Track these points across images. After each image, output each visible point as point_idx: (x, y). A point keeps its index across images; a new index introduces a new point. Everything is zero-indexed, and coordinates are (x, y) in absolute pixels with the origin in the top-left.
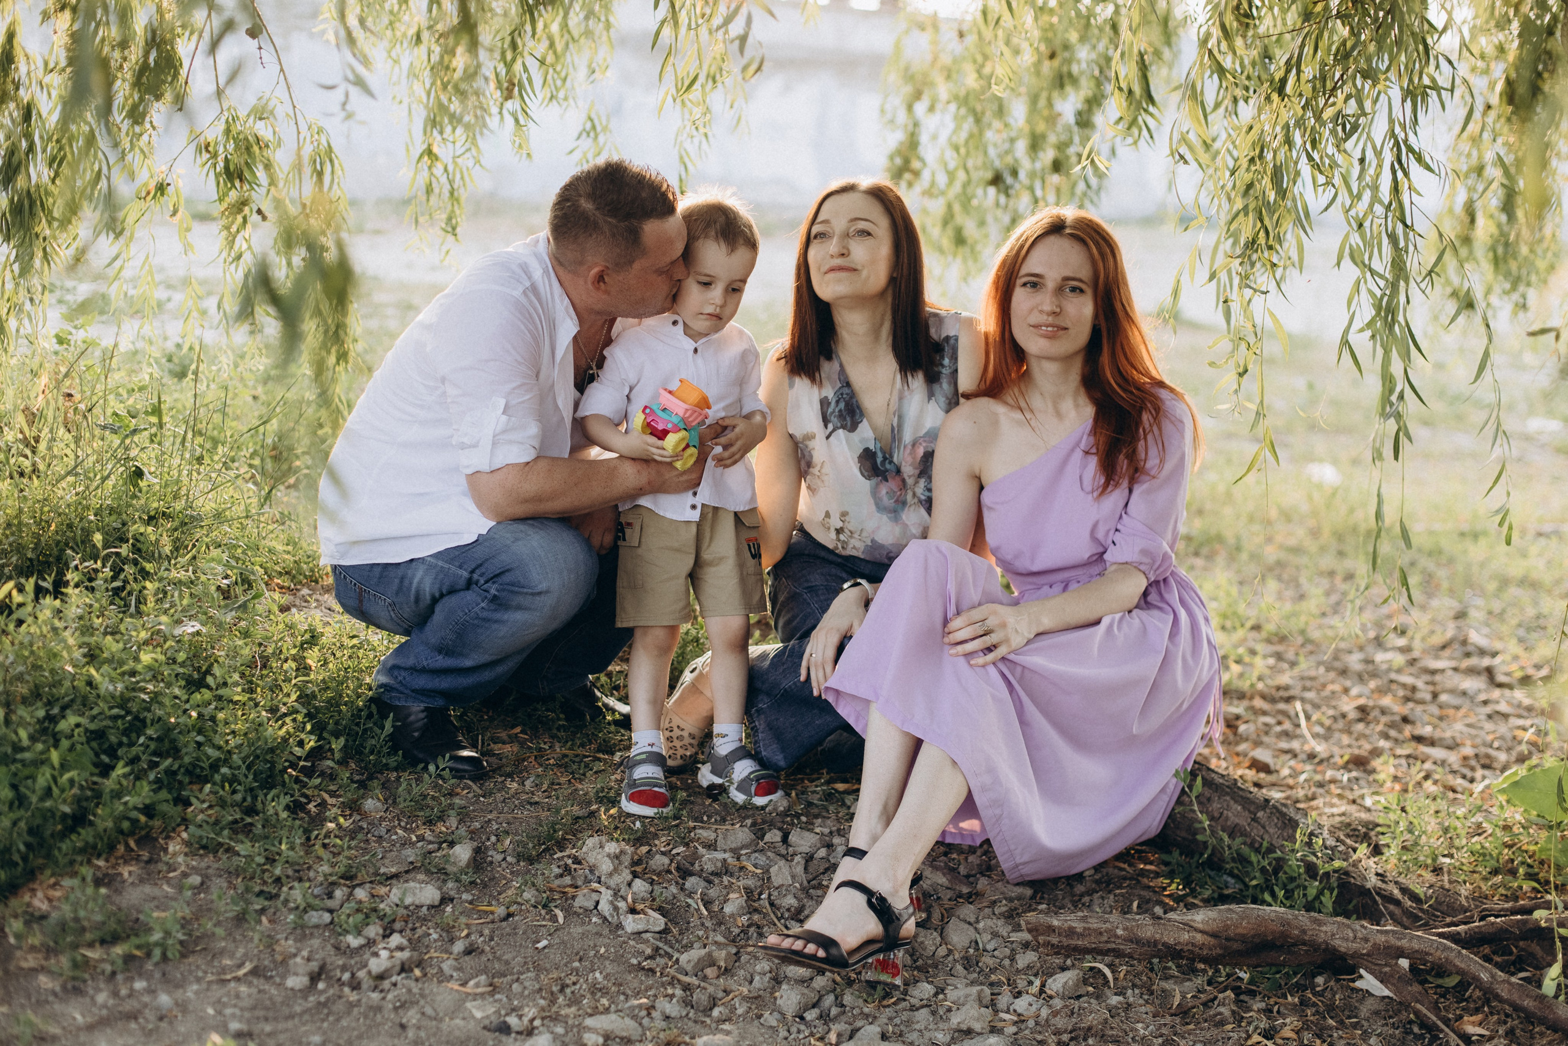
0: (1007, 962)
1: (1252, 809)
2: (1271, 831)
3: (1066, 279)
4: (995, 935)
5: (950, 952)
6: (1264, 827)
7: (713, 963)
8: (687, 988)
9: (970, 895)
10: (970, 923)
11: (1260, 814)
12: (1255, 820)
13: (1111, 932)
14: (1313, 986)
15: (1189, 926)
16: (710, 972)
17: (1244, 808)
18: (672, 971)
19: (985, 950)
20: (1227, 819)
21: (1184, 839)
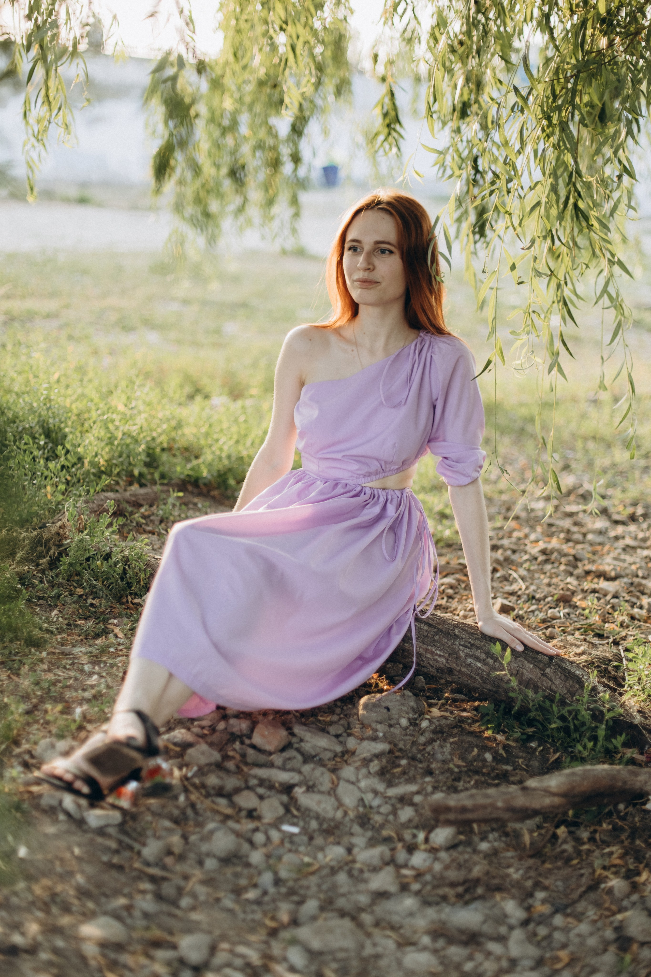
0: (391, 817)
1: (541, 666)
2: (557, 682)
3: (377, 243)
4: (376, 793)
5: (346, 813)
6: (551, 680)
7: (169, 852)
8: (153, 879)
9: (343, 753)
10: (353, 783)
11: (548, 670)
12: (544, 675)
13: (493, 806)
14: (618, 812)
15: (547, 792)
16: (169, 860)
17: (535, 666)
18: (137, 865)
19: (371, 807)
20: (523, 674)
21: (490, 690)
